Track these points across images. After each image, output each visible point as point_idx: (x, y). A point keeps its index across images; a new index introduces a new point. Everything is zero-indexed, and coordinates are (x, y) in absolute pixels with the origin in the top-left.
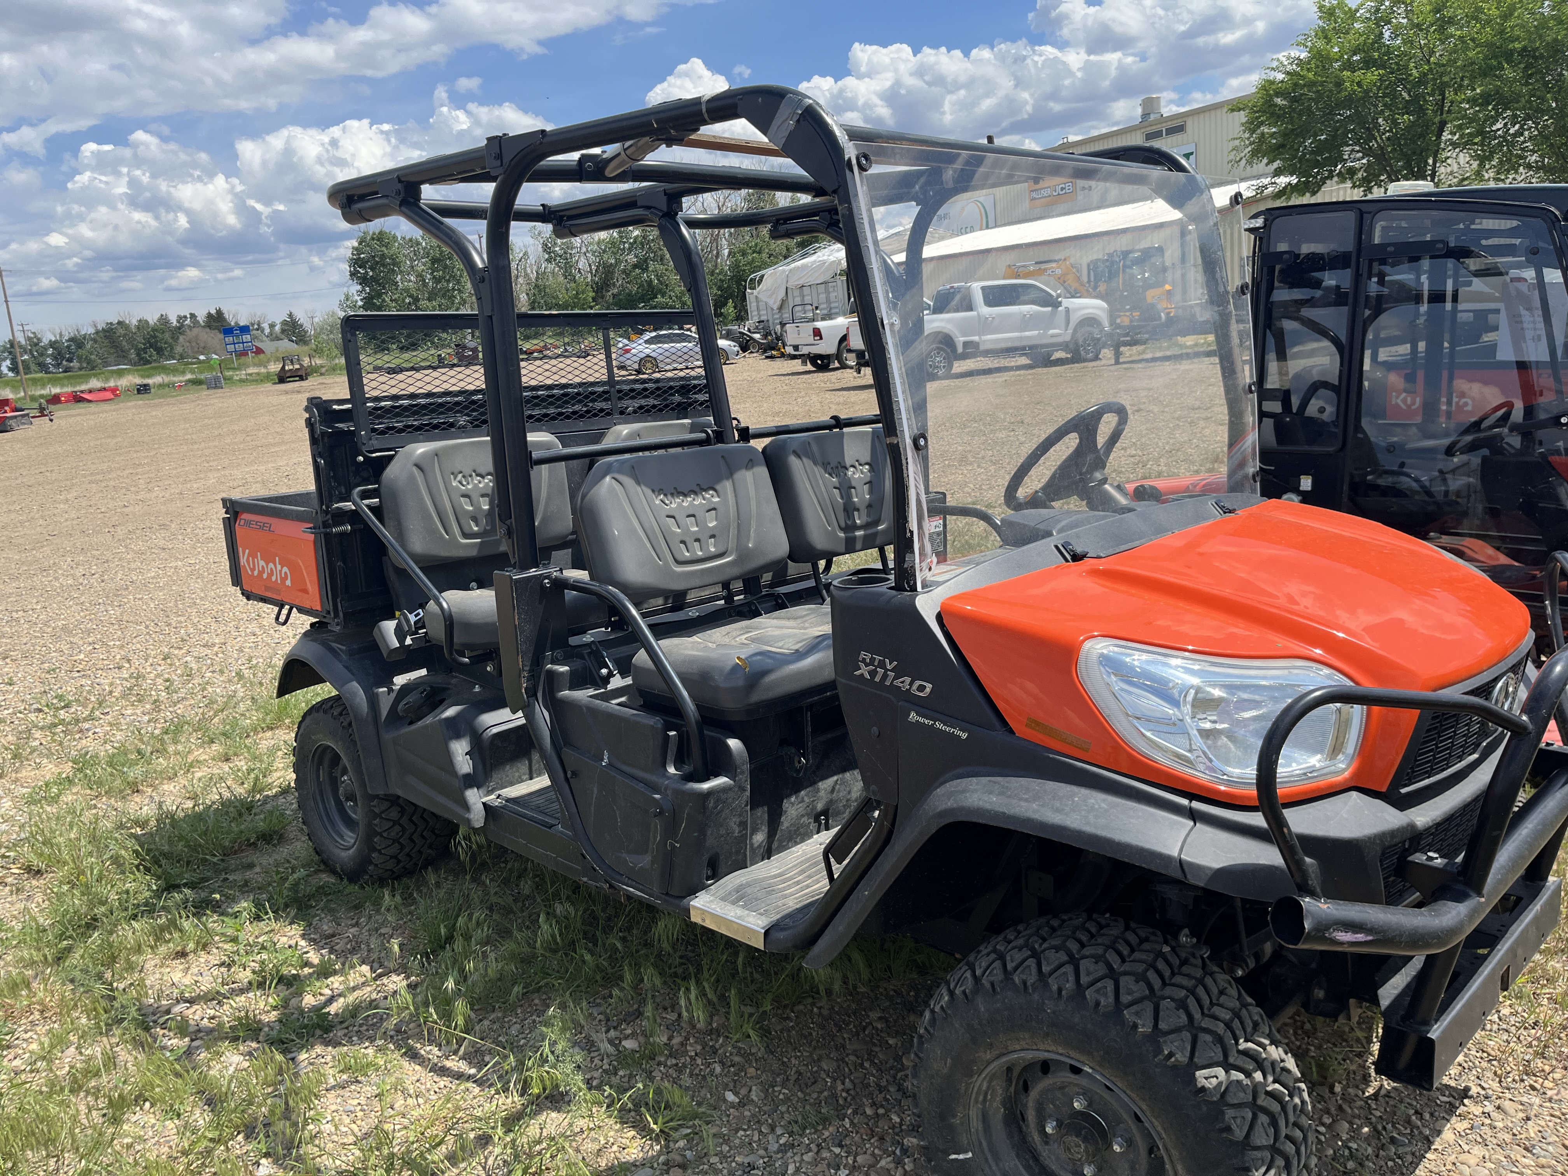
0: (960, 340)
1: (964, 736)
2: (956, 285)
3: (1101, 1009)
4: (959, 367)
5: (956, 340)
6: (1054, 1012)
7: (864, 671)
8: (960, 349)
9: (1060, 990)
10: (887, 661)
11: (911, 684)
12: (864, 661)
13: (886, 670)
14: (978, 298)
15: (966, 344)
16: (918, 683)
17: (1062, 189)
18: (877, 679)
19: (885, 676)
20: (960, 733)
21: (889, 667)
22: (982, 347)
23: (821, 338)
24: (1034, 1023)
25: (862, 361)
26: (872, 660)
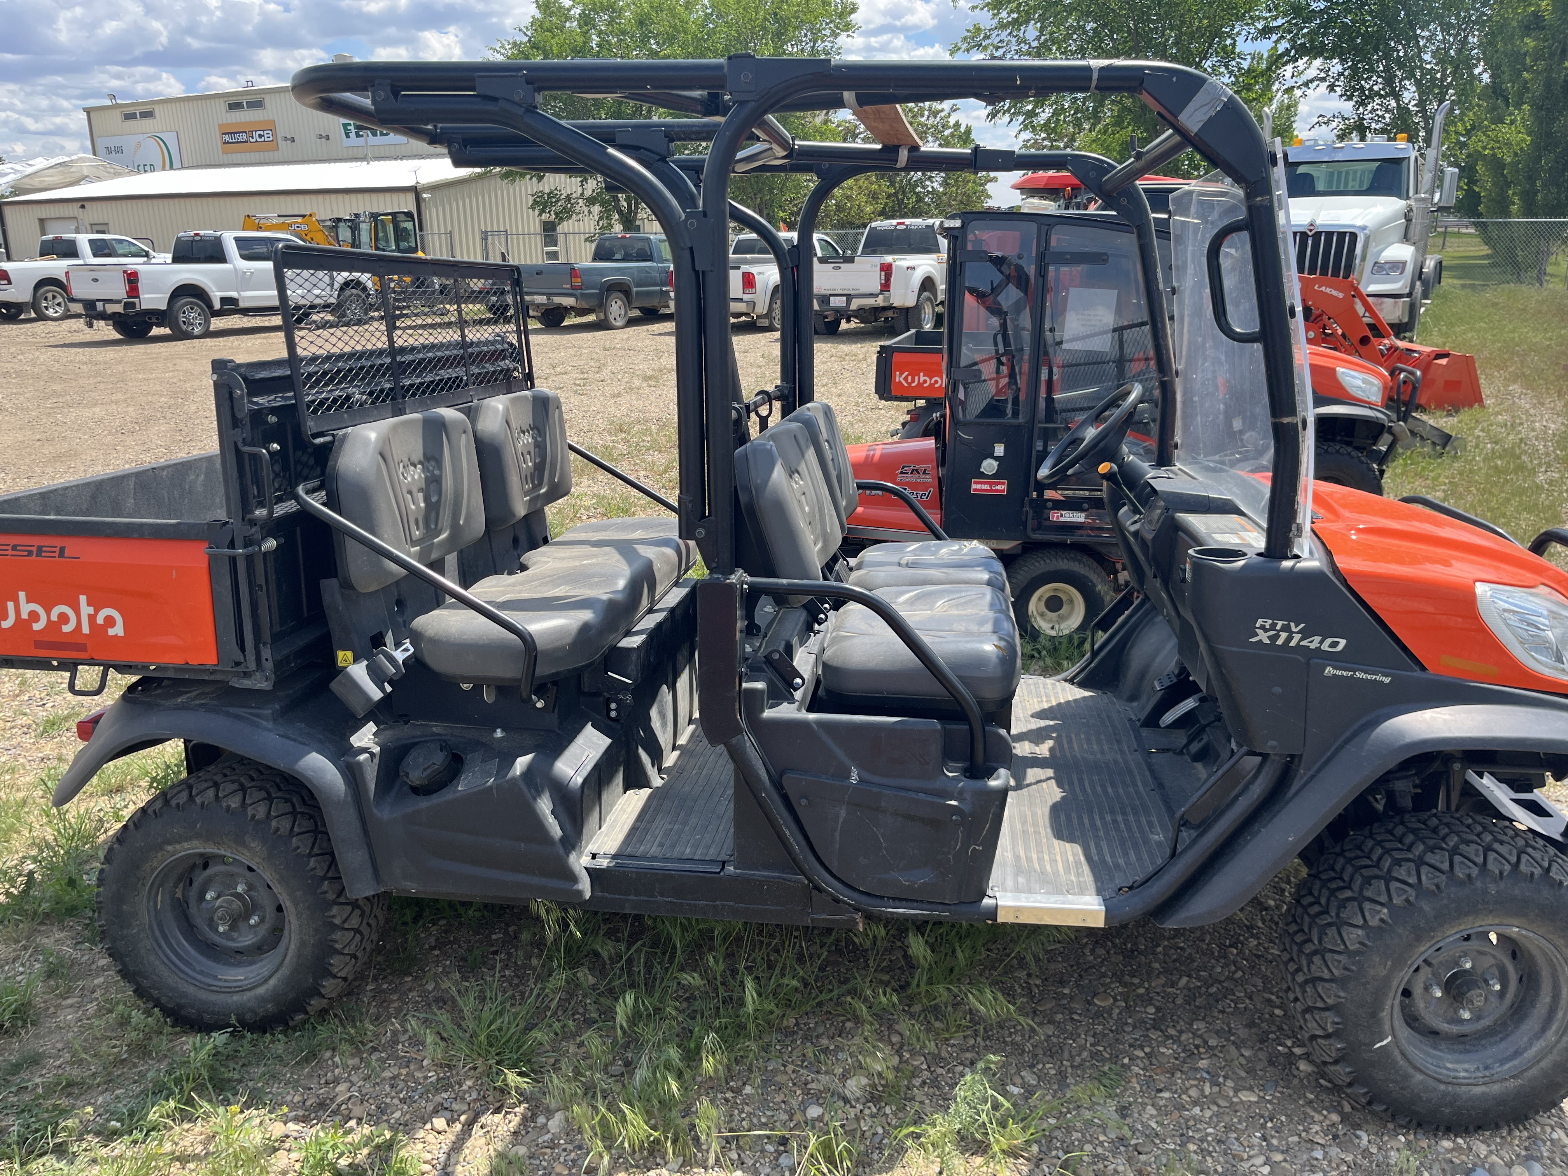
0: (216, 296)
1: (1387, 680)
2: (202, 233)
3: (1536, 877)
4: (217, 323)
5: (211, 294)
6: (1497, 892)
7: (1263, 637)
8: (217, 306)
9: (1501, 873)
10: (1292, 624)
11: (1321, 642)
12: (1263, 627)
13: (1292, 632)
14: (231, 249)
15: (224, 300)
16: (1329, 641)
17: (260, 136)
18: (1280, 642)
19: (1289, 639)
20: (1379, 678)
21: (1294, 630)
22: (242, 305)
23: (10, 283)
24: (1480, 906)
25: (93, 313)
26: (1273, 627)
